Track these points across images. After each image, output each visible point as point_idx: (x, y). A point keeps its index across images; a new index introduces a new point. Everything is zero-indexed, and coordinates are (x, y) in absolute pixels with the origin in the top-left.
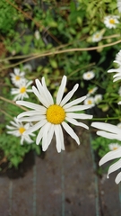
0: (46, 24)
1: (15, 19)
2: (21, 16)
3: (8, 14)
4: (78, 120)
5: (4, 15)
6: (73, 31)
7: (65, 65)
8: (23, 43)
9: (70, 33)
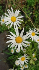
0: (35, 15)
1: (32, 5)
2: (34, 7)
3: (33, 3)
4: (15, 25)
5: (32, 2)
6: (37, 23)
7: (27, 26)
8: (27, 11)
9: (36, 22)
